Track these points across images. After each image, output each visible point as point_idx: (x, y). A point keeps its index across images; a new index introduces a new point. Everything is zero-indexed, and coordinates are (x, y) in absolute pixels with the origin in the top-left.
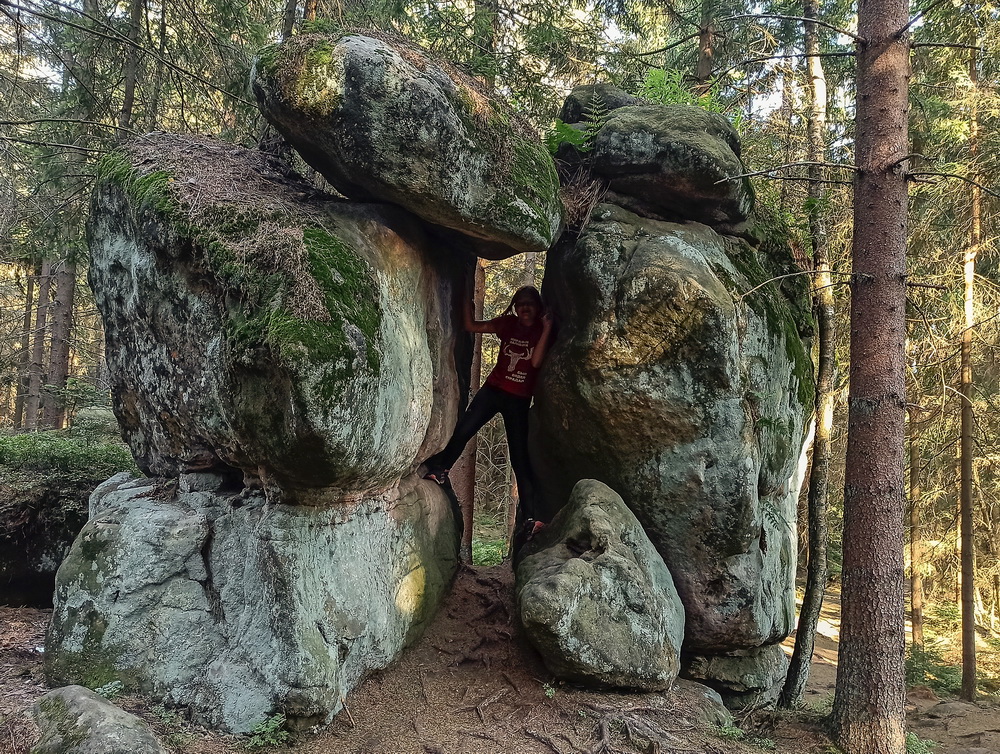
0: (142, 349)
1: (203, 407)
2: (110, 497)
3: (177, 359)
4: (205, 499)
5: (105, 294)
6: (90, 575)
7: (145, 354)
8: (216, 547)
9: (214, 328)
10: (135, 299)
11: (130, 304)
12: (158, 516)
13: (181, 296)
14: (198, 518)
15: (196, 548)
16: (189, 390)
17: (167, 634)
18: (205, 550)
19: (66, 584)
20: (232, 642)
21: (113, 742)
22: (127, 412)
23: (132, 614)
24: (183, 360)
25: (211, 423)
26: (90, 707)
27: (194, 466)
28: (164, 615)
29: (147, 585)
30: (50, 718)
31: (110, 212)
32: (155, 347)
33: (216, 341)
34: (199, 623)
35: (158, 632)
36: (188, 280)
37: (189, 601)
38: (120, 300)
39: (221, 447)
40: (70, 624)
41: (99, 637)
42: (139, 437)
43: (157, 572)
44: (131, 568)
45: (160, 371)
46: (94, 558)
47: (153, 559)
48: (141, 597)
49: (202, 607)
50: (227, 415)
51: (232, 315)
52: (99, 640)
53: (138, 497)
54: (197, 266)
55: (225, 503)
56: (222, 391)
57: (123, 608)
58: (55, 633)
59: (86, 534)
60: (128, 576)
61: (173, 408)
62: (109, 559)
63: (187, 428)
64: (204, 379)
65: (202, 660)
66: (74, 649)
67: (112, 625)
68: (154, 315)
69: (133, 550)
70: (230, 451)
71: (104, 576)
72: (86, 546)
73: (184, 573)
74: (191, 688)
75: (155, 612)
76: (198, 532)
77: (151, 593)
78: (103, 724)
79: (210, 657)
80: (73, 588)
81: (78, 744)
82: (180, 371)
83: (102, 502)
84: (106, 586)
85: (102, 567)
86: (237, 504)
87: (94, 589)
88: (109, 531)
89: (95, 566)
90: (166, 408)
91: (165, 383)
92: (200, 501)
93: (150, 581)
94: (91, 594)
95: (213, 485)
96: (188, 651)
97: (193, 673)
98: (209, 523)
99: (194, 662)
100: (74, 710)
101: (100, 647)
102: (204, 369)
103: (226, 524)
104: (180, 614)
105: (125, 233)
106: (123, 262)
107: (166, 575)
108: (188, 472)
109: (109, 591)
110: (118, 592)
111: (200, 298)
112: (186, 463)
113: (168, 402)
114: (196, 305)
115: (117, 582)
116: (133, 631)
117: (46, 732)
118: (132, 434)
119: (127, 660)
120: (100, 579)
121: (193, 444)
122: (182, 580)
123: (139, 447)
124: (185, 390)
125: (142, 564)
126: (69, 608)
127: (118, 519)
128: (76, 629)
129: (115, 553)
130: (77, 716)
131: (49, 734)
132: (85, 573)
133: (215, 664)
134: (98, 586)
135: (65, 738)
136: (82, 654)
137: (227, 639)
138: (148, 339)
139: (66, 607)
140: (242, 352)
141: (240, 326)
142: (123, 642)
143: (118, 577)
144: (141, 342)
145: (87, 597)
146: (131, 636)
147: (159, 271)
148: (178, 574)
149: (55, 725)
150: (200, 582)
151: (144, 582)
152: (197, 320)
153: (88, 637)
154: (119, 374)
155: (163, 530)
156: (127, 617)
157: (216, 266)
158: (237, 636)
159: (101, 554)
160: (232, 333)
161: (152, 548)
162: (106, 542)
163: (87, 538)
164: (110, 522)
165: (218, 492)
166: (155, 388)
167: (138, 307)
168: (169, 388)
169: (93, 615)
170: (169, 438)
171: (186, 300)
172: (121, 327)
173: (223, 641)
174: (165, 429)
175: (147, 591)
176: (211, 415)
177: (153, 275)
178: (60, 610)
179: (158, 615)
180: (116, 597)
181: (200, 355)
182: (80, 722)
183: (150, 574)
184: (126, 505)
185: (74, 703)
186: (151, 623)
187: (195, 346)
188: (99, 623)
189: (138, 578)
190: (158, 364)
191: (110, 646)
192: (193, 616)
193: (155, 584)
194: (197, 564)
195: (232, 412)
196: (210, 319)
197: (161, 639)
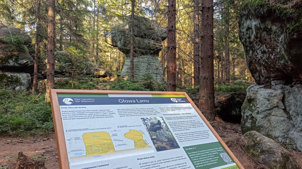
0: (257, 48)
1: (279, 58)
2: (252, 89)
3: (269, 47)
4: (280, 87)
5: (245, 38)
6: (251, 107)
7: (258, 49)
8: (286, 99)
9: (281, 33)
10: (254, 35)
11: (253, 37)
12: (267, 92)
13: (269, 27)
14: (279, 91)
15: (280, 100)
16: (274, 54)
17: (274, 123)
18: (283, 100)
19: (245, 109)
20: (296, 126)
21: (269, 145)
22: (253, 68)
23: (263, 117)
24: (271, 46)
25: (282, 62)
26: (260, 136)
27: (276, 78)
28: (273, 118)
29: (267, 110)
30: (249, 138)
31: (245, 15)
32: (261, 46)
33: (282, 36)
34: (284, 121)
35: (272, 122)
36: (271, 22)
37: (280, 114)
38: (249, 38)
39: (285, 69)
40: (247, 119)
41: (255, 123)
42: (257, 74)
43: (269, 106)
44: (262, 105)
45: (264, 52)
46: (251, 103)
47: (268, 103)
48: (265, 113)
49: (284, 116)
50: (288, 58)
51: (288, 26)
52: (255, 124)
53: (260, 88)
54: (274, 17)
55: (288, 87)
56: (286, 51)
57: (261, 116)
58: (243, 121)
59: (248, 97)
60: (261, 107)
61: (268, 62)
62: (255, 103)
63: (273, 66)
64: (279, 49)
65: (287, 131)
66: (249, 126)
67: (258, 120)
68: (261, 37)
69: (261, 101)
70: (289, 70)
71: (254, 107)
72: (248, 100)
73: (277, 107)
74: (284, 138)
75: (270, 117)
76: (280, 95)
77: (268, 112)
78: (265, 140)
79: (289, 130)
80: (246, 110)
81: (259, 145)
82: (270, 50)
83: (250, 90)
84: (255, 110)
85: (253, 105)
86: (292, 87)
87: (252, 111)
88: (254, 96)
89: (251, 105)
90: (266, 62)
91: (265, 55)
92: (279, 87)
93: (267, 108)
94: (251, 112)
95: (282, 83)
96: (282, 128)
97: (284, 134)
98: (283, 93)
99: (284, 131)
100: (255, 136)
101: (255, 126)
102: (278, 46)
103: (289, 93)
104: (277, 118)
105: (250, 18)
106: (250, 26)
107: (272, 107)
108: (274, 80)
109: (256, 111)
110: (258, 112)
111: (275, 26)
112: (273, 77)
113: (267, 60)
114: (274, 28)
115: (258, 109)
116: (264, 122)
117: (249, 141)
118: (255, 74)
119: (263, 130)
120: (253, 108)
121: (275, 71)
122: (277, 108)
123: (257, 77)
124: (272, 55)
125: (265, 104)
126: (246, 115)
127: (256, 93)
128: (248, 120)
129: (256, 101)
130: (257, 138)
131: (249, 142)
132: (249, 107)
133: (292, 132)
134: (253, 110)
135: (255, 143)
136: (251, 127)
137: (294, 125)
138: (259, 44)
139: (245, 115)
140: (293, 35)
141: (291, 28)
142: (262, 125)
143: (258, 108)
144: (257, 47)
145: (250, 113)
146: (264, 123)
147: (261, 23)
148: (275, 107)
149: (251, 140)
150: (283, 109)
151: (266, 109)
152: (275, 32)
153: (252, 123)
154: (250, 59)
155: (269, 95)
156: (262, 118)
157: (281, 13)
158: (298, 124)
159: (253, 102)
160: (289, 31)
161: (267, 100)
162: (254, 99)
163: (248, 98)
164: (254, 94)
165: (284, 85)
166: (262, 58)
167: (255, 37)
168: (266, 56)
169: (252, 117)
170: (267, 71)
171: (271, 28)
172: (250, 45)
173: (293, 126)
174: (266, 69)
175: (267, 111)
176: (282, 60)
177: (260, 25)
178: (244, 116)
179: (271, 118)
180: (258, 113)
181: (277, 43)
182: (258, 139)
183: (267, 107)
184: (257, 90)
185: (255, 134)
186: (269, 120)
187: (275, 40)
188: (254, 119)
189: (264, 108)
190: (262, 51)
191: (258, 126)
192: (282, 118)
193: (269, 110)
194: (281, 104)
195: (290, 56)
196: (279, 30)
197: (273, 124)
